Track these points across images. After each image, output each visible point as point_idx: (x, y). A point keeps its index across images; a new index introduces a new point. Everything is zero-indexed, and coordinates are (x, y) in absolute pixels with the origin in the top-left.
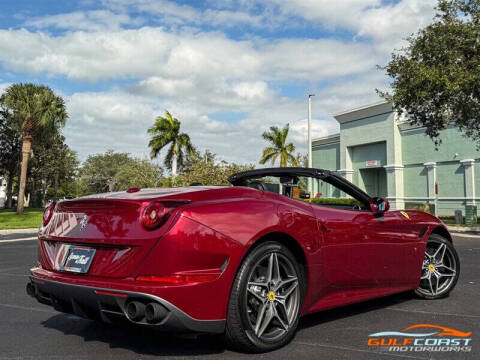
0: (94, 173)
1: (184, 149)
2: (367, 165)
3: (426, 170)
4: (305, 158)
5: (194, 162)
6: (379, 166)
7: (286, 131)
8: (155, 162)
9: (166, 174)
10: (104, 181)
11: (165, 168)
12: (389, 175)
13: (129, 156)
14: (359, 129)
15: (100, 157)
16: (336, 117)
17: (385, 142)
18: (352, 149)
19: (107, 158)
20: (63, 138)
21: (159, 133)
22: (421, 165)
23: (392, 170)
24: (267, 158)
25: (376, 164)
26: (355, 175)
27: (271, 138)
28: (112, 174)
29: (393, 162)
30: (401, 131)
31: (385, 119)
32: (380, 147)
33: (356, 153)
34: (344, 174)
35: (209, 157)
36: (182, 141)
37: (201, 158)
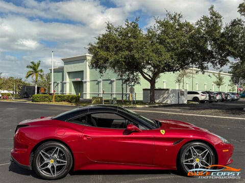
2: (75, 80)
3: (98, 83)
7: (39, 64)
12: (84, 85)
14: (72, 65)
16: (62, 60)
17: (83, 71)
18: (69, 73)
22: (97, 80)
23: (86, 82)
24: (29, 76)
25: (79, 80)
26: (70, 84)
29: (86, 79)
30: (89, 67)
31: (83, 62)
32: (81, 73)
33: (71, 75)
34: (65, 83)
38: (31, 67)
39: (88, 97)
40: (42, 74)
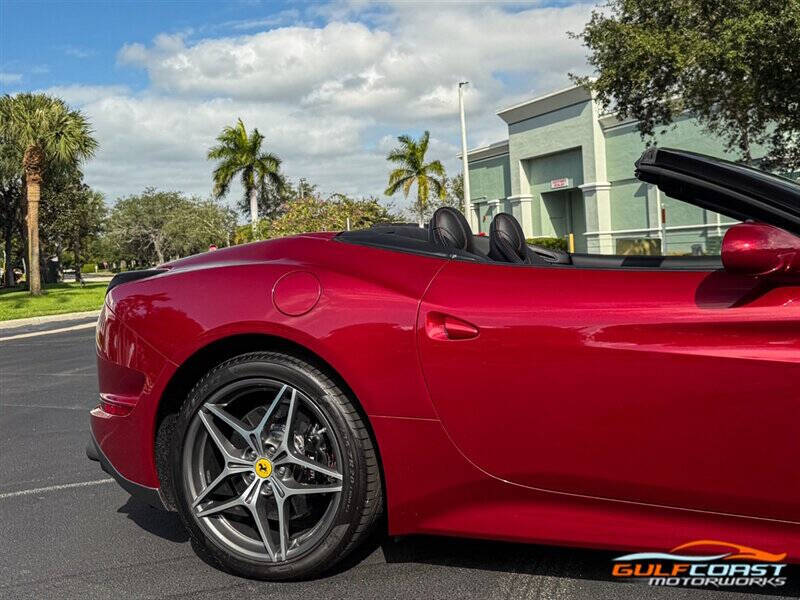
0: (128, 225)
1: (267, 180)
2: (553, 186)
3: (645, 187)
4: (455, 181)
5: (284, 199)
6: (572, 187)
7: (425, 143)
8: (223, 203)
9: (242, 221)
10: (146, 236)
11: (240, 212)
12: (588, 200)
13: (181, 196)
14: (539, 131)
15: (135, 200)
16: (502, 115)
17: (579, 149)
18: (528, 163)
19: (147, 200)
20: (81, 175)
21: (224, 159)
23: (593, 191)
24: (397, 185)
25: (568, 184)
26: (535, 202)
28: (158, 225)
29: (594, 178)
30: (603, 129)
31: (579, 113)
32: (572, 157)
33: (536, 169)
34: (518, 202)
35: (307, 190)
36: (264, 168)
37: (294, 193)
38: (402, 157)
39: (607, 247)
40: (440, 179)
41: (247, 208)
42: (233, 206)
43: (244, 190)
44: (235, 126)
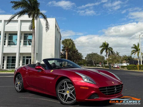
1: (110, 52)
10: (91, 60)
15: (90, 54)
19: (92, 54)
20: (78, 50)
21: (102, 48)
24: (133, 53)
27: (134, 48)
35: (118, 54)
36: (109, 49)
37: (115, 54)
41: (106, 56)
42: (104, 56)
43: (106, 53)
44: (104, 42)
